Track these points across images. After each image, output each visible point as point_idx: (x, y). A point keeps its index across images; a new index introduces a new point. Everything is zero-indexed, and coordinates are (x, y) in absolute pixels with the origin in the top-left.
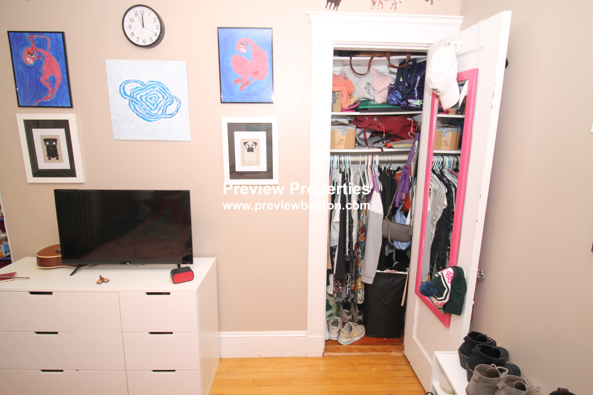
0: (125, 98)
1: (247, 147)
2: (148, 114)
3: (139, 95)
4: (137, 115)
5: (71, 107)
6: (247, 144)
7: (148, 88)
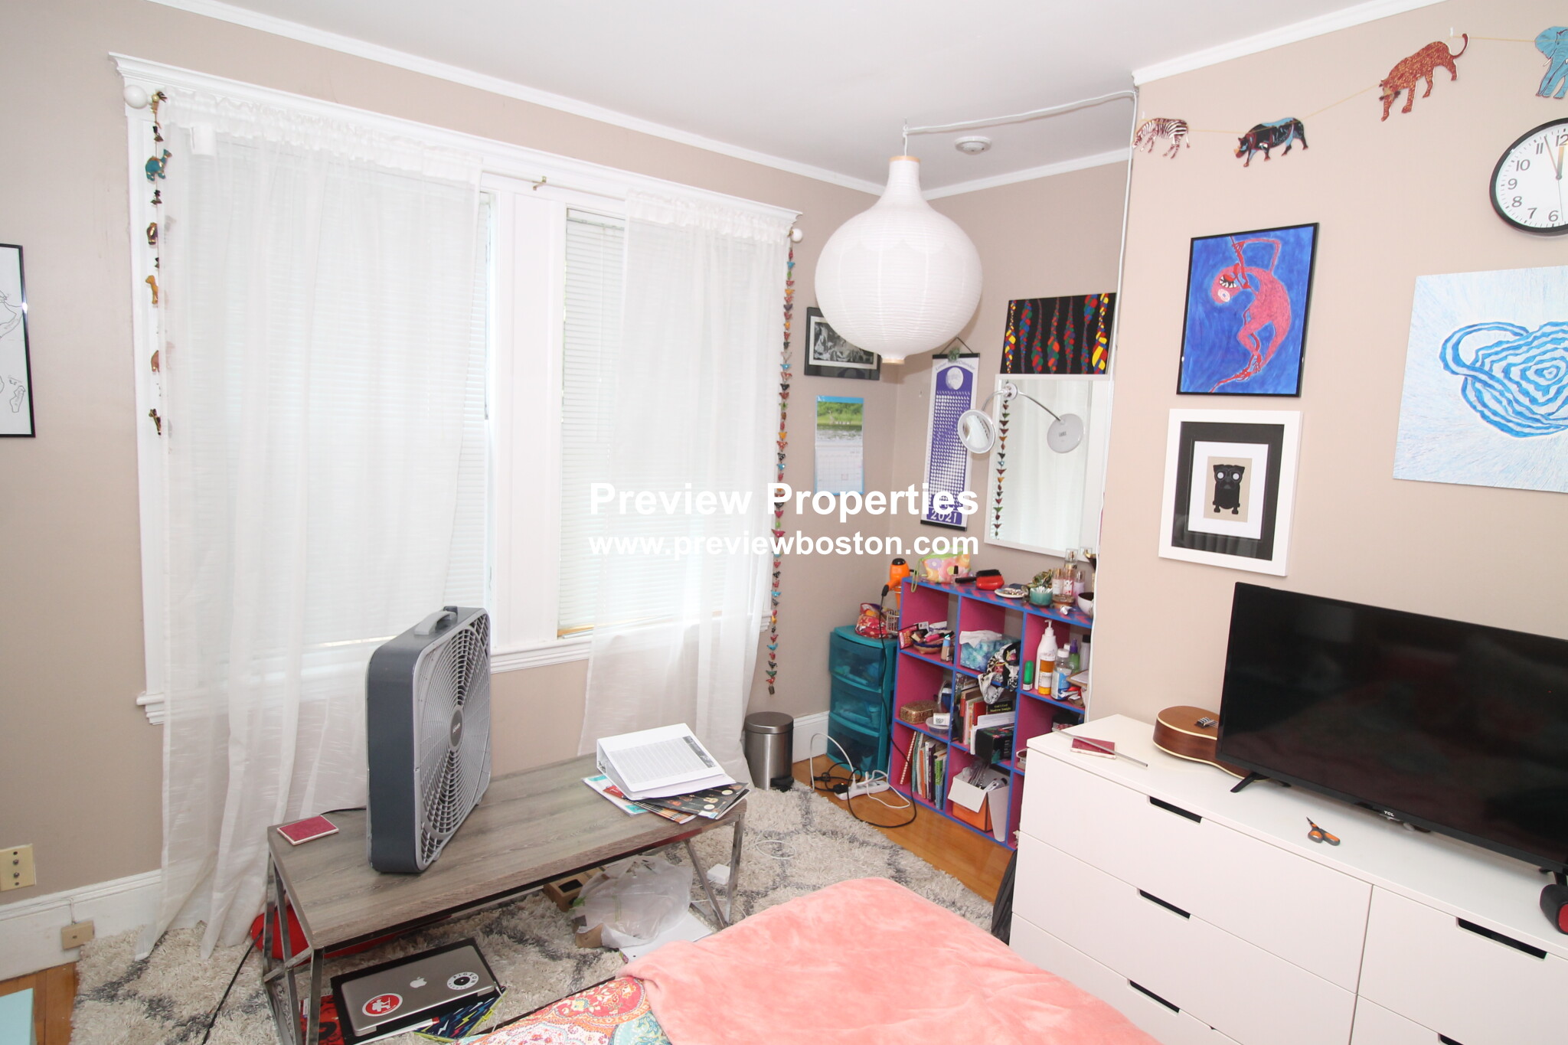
0: (1453, 372)
7: (1536, 343)
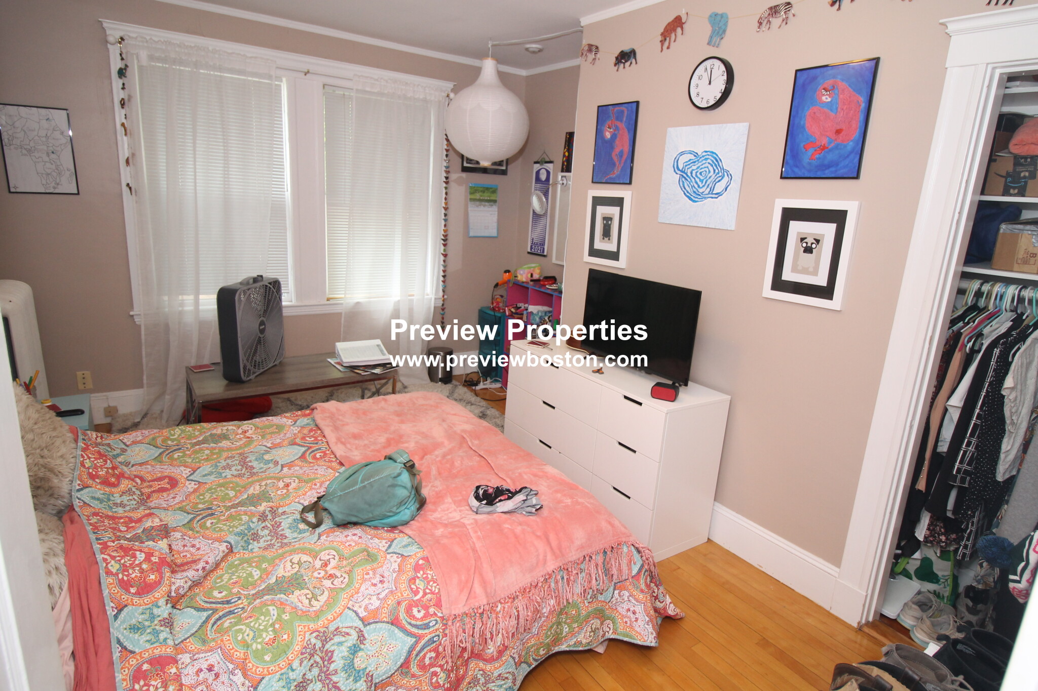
0: (677, 173)
1: (804, 245)
2: (694, 192)
3: (691, 169)
4: (685, 194)
5: (630, 183)
6: (805, 241)
7: (700, 160)
